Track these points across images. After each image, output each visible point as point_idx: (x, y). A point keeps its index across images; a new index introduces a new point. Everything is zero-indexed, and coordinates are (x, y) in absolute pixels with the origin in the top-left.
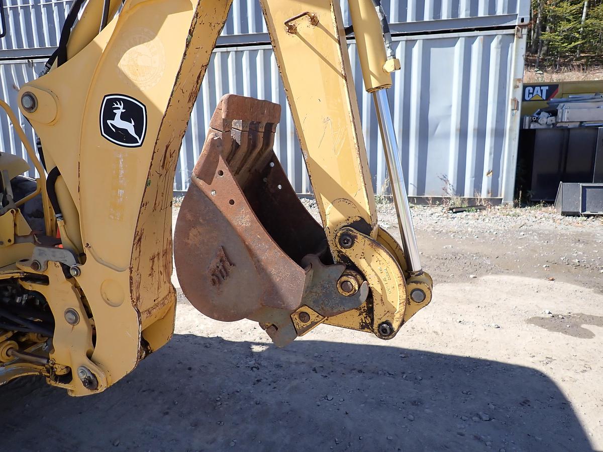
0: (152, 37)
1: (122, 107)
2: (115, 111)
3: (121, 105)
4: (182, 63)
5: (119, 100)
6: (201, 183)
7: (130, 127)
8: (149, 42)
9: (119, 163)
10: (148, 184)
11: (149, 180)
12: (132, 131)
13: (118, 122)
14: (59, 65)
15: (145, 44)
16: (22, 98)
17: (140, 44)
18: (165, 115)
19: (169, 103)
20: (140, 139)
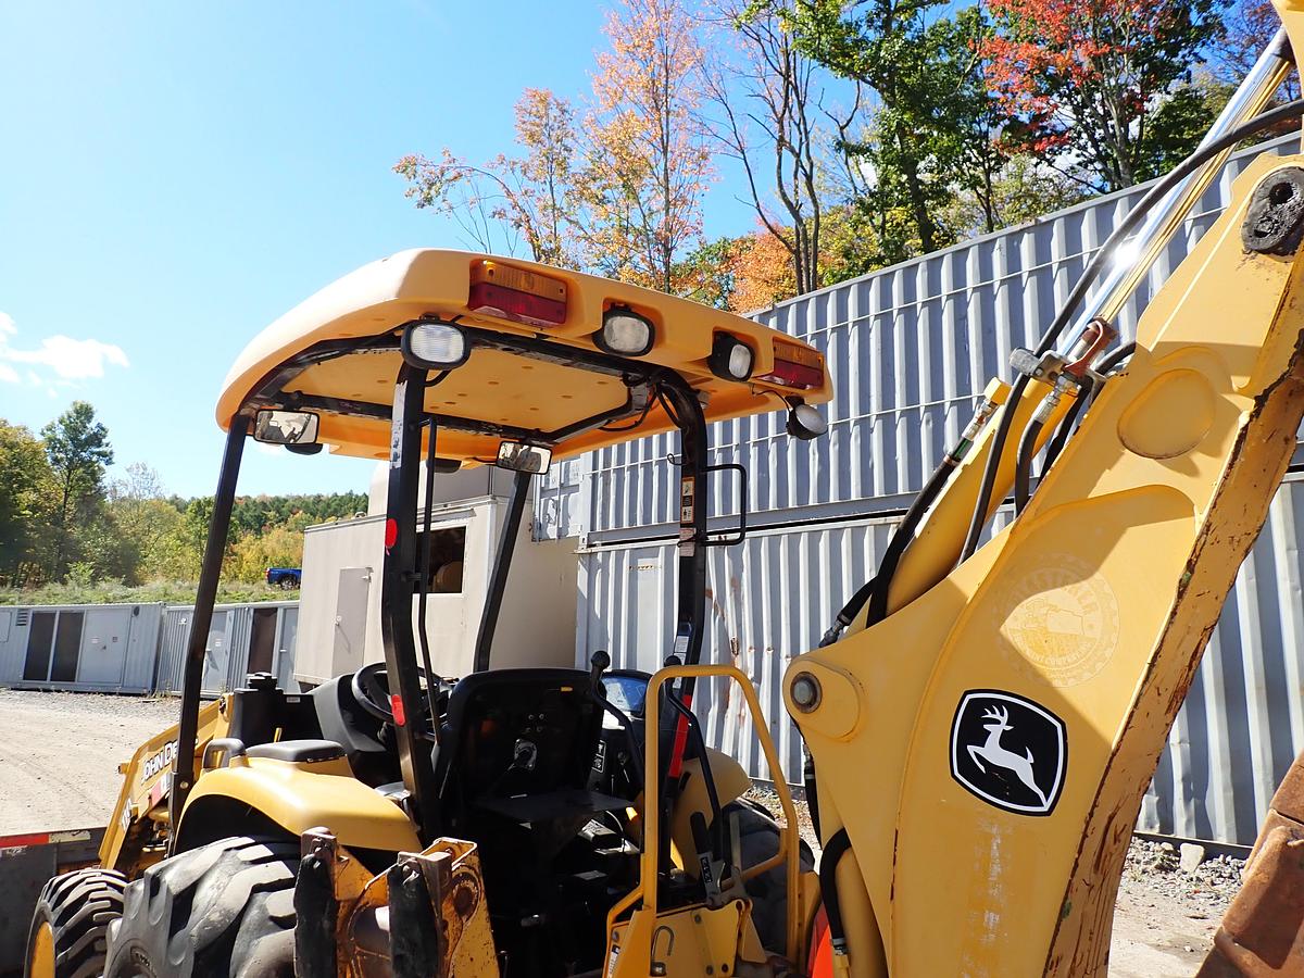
0: (1086, 574)
1: (1004, 720)
2: (986, 726)
3: (1002, 714)
4: (1166, 632)
5: (999, 703)
6: (1247, 958)
7: (1022, 767)
8: (1078, 585)
9: (990, 847)
10: (1064, 912)
11: (1068, 902)
12: (1026, 775)
13: (993, 752)
14: (869, 624)
15: (1068, 587)
16: (794, 684)
17: (1055, 586)
18: (1118, 750)
19: (1128, 723)
20: (1047, 799)
